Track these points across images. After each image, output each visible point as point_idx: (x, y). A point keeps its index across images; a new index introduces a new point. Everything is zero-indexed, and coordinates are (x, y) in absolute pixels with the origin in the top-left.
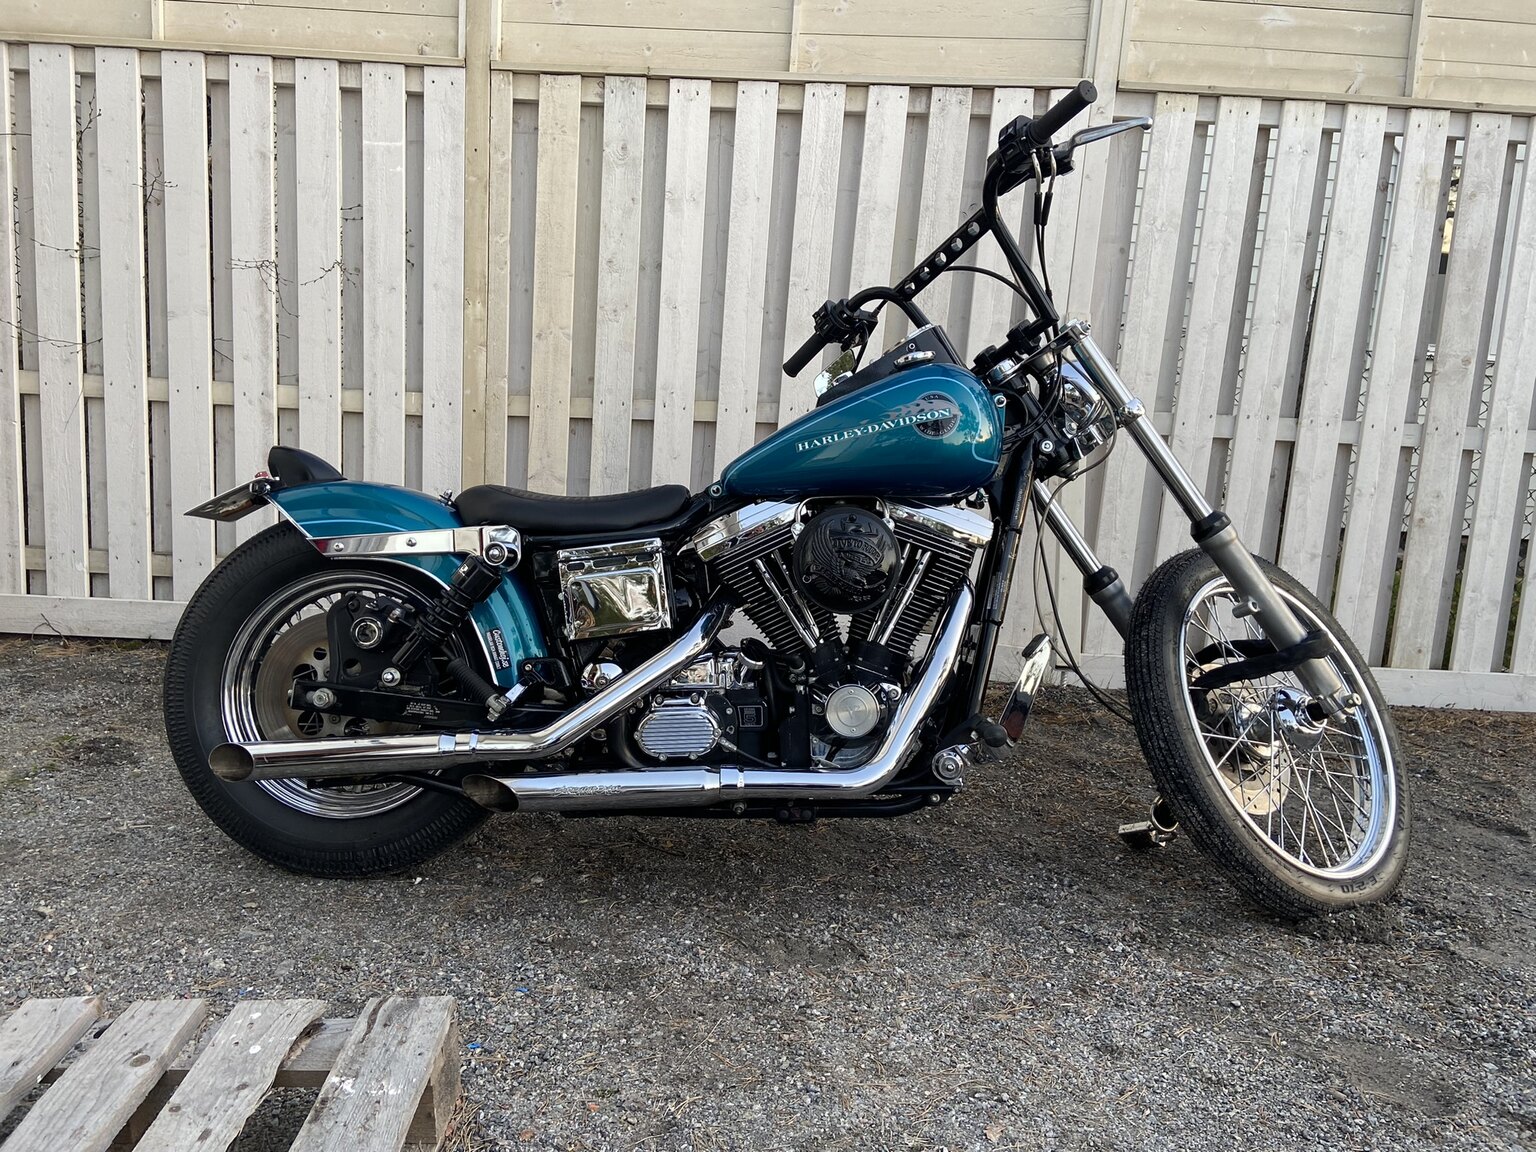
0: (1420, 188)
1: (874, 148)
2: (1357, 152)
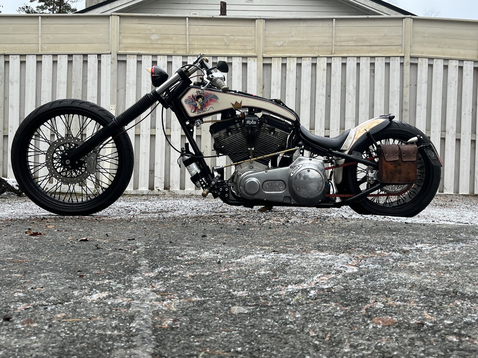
1: (60, 69)
2: (176, 66)
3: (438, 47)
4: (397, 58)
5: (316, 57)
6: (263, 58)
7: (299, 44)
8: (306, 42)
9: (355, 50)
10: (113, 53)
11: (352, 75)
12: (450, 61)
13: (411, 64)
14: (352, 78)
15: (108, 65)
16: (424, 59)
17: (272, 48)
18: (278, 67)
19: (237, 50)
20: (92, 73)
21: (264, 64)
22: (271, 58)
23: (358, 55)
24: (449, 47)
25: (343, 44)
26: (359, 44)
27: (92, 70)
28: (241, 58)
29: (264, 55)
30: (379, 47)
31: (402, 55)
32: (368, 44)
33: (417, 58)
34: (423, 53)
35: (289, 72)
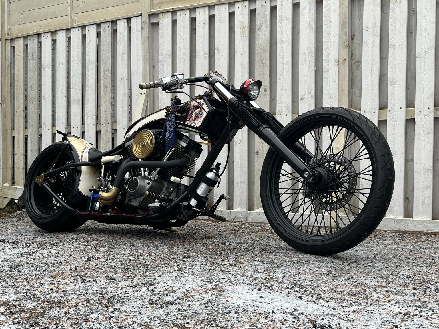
0: (242, 29)
1: (89, 44)
2: (220, 21)
10: (144, 14)
15: (138, 31)
20: (121, 46)
27: (121, 41)
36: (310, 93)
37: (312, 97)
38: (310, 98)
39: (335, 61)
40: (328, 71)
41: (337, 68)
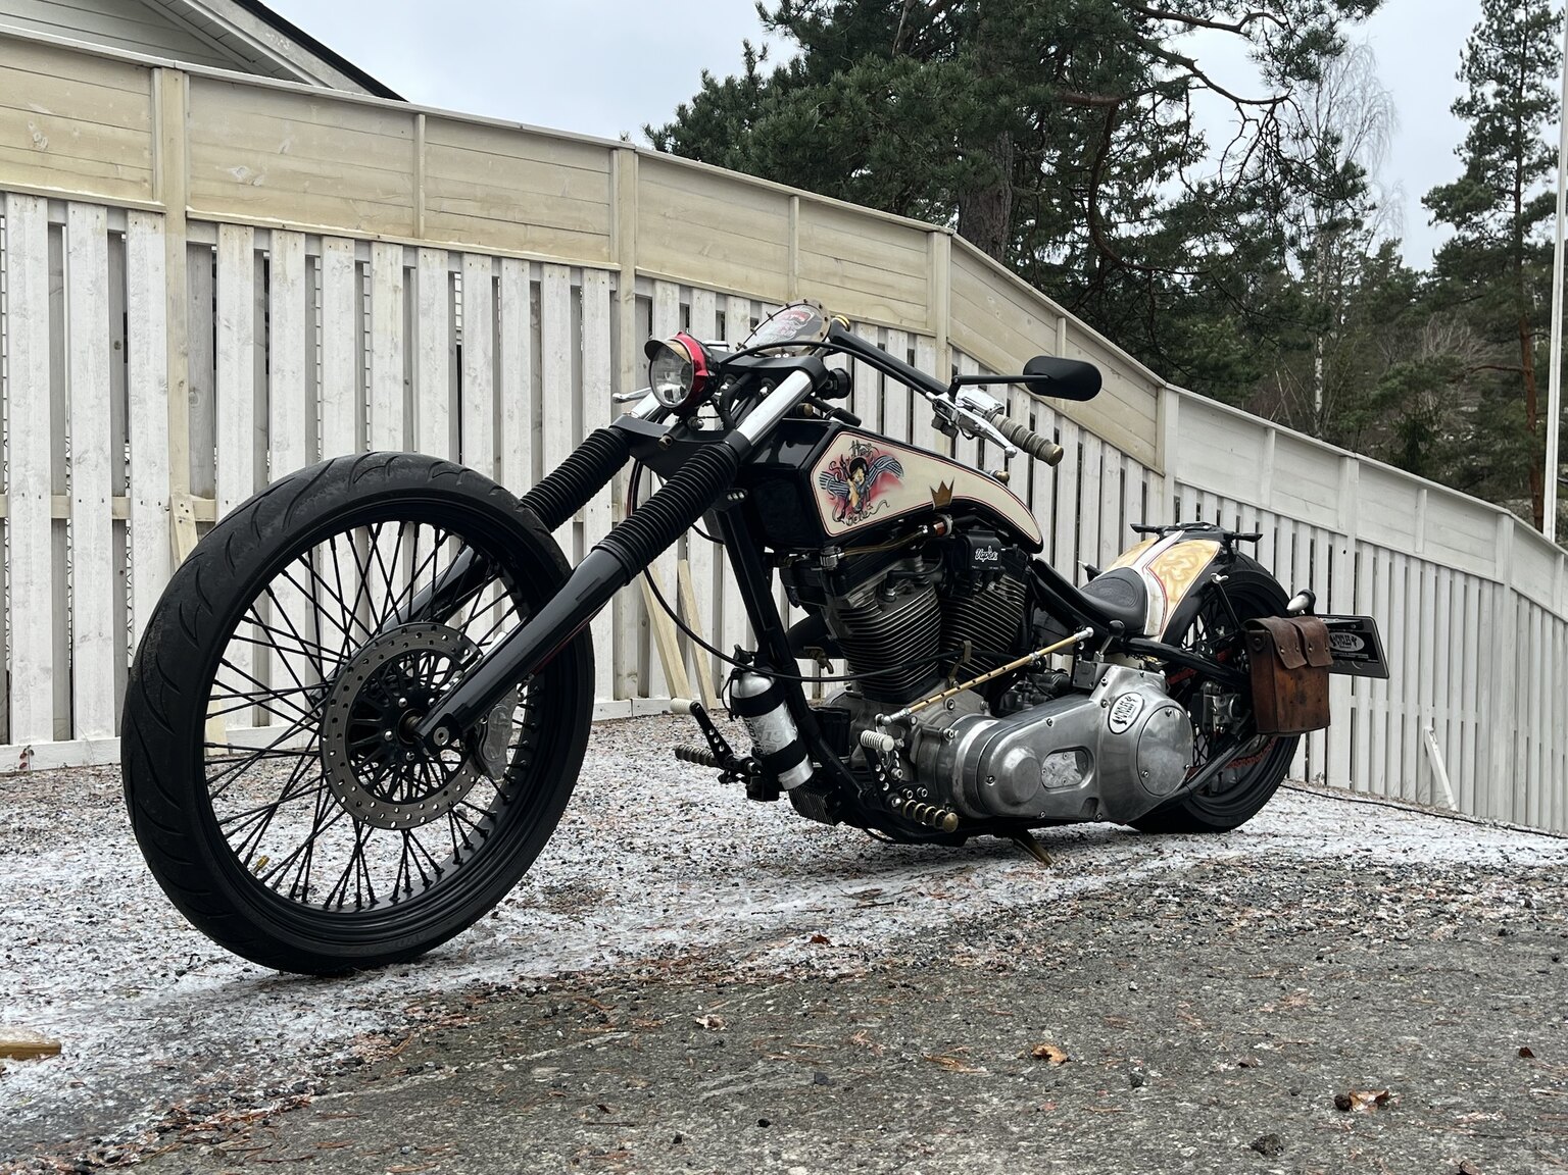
3: (700, 253)
4: (601, 274)
5: (369, 243)
6: (188, 220)
7: (307, 184)
8: (329, 181)
9: (482, 231)
11: (479, 316)
12: (731, 300)
13: (639, 298)
14: (479, 325)
16: (669, 286)
17: (215, 188)
18: (242, 260)
19: (82, 176)
21: (189, 244)
22: (216, 224)
23: (494, 250)
24: (725, 258)
25: (447, 205)
26: (494, 213)
28: (103, 213)
29: (189, 209)
30: (550, 234)
31: (615, 266)
32: (518, 217)
33: (653, 281)
34: (663, 267)
35: (280, 285)
36: (102, 449)
37: (106, 459)
38: (101, 460)
39: (160, 383)
40: (142, 401)
41: (164, 399)
